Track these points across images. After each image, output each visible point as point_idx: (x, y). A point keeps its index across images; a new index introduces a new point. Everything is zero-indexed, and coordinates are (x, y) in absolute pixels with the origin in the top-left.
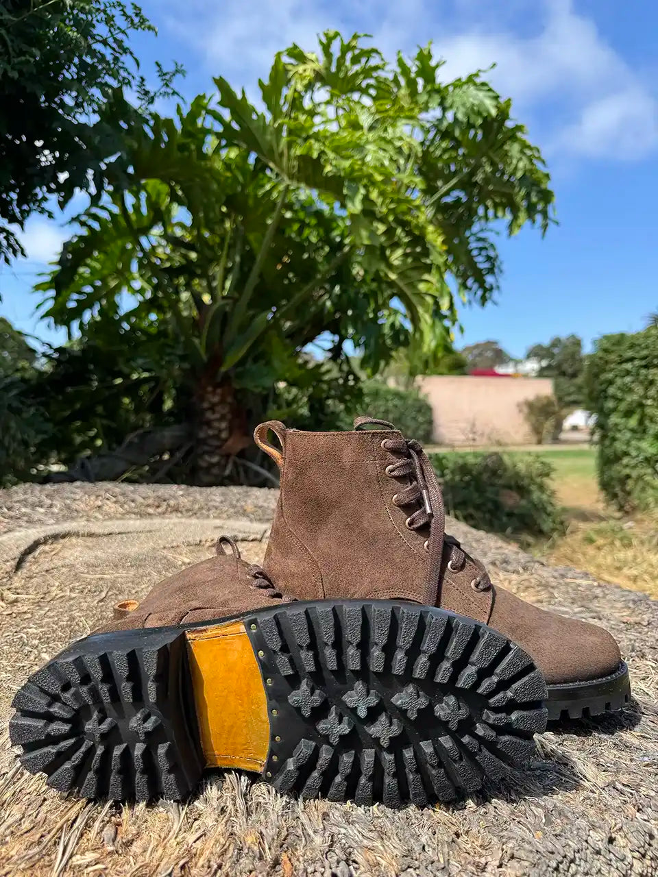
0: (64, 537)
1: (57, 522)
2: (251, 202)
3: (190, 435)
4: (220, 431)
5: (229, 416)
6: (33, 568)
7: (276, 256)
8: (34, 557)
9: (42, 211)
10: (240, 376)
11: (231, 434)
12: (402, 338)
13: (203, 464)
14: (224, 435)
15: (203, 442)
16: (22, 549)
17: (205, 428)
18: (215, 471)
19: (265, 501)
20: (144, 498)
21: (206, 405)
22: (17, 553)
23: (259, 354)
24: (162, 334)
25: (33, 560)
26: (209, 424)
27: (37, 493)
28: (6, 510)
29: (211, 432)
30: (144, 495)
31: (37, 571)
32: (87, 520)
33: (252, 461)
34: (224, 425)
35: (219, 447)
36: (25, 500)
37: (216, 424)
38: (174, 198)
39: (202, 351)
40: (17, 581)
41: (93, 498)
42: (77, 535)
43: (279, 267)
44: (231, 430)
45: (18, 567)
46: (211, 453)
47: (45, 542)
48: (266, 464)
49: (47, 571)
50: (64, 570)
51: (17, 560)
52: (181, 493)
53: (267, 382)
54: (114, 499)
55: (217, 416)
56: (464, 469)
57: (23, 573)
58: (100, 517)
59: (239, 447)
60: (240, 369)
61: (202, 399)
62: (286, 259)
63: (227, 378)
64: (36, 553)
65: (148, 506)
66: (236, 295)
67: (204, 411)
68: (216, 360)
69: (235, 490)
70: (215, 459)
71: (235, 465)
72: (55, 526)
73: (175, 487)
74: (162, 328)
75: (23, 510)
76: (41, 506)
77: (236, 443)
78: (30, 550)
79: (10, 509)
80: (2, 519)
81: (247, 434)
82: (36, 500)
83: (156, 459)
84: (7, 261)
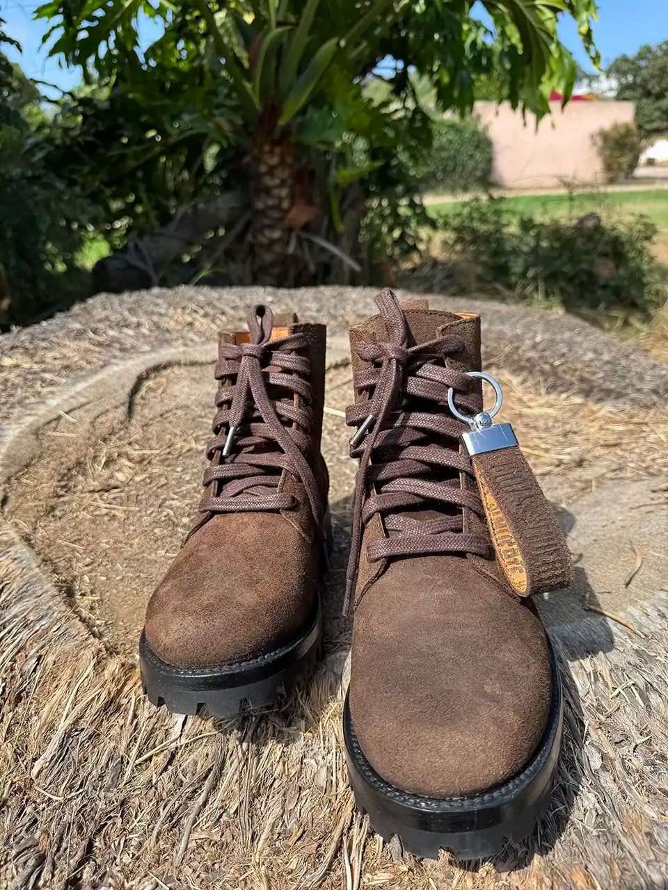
0: (165, 367)
1: (153, 349)
3: (247, 206)
4: (281, 199)
5: (289, 182)
6: (146, 411)
8: (143, 398)
10: (301, 128)
11: (292, 203)
13: (264, 240)
15: (263, 213)
16: (128, 389)
17: (263, 196)
18: (277, 248)
19: (365, 307)
20: (233, 308)
21: (263, 169)
22: (123, 395)
23: (319, 100)
24: (198, 72)
25: (142, 402)
26: (267, 191)
27: (116, 306)
28: (91, 335)
29: (270, 202)
30: (232, 305)
31: (151, 416)
32: (185, 345)
34: (284, 192)
36: (107, 318)
37: (275, 192)
39: (256, 100)
40: (136, 432)
41: (179, 311)
42: (179, 364)
44: (292, 198)
45: (130, 412)
46: (271, 227)
47: (147, 378)
48: (331, 237)
49: (161, 415)
50: (180, 412)
51: (128, 404)
54: (202, 312)
55: (277, 181)
57: (137, 419)
58: (196, 338)
59: (303, 219)
60: (300, 119)
61: (257, 160)
63: (286, 132)
64: (143, 392)
65: (241, 319)
66: (292, 19)
67: (260, 176)
68: (273, 111)
69: (327, 291)
70: (277, 234)
71: (300, 241)
72: (153, 355)
73: (261, 291)
74: (196, 64)
75: (111, 333)
76: (127, 326)
77: (300, 215)
78: (135, 390)
79: (95, 332)
80: (92, 347)
81: (310, 202)
82: (119, 317)
83: (211, 235)
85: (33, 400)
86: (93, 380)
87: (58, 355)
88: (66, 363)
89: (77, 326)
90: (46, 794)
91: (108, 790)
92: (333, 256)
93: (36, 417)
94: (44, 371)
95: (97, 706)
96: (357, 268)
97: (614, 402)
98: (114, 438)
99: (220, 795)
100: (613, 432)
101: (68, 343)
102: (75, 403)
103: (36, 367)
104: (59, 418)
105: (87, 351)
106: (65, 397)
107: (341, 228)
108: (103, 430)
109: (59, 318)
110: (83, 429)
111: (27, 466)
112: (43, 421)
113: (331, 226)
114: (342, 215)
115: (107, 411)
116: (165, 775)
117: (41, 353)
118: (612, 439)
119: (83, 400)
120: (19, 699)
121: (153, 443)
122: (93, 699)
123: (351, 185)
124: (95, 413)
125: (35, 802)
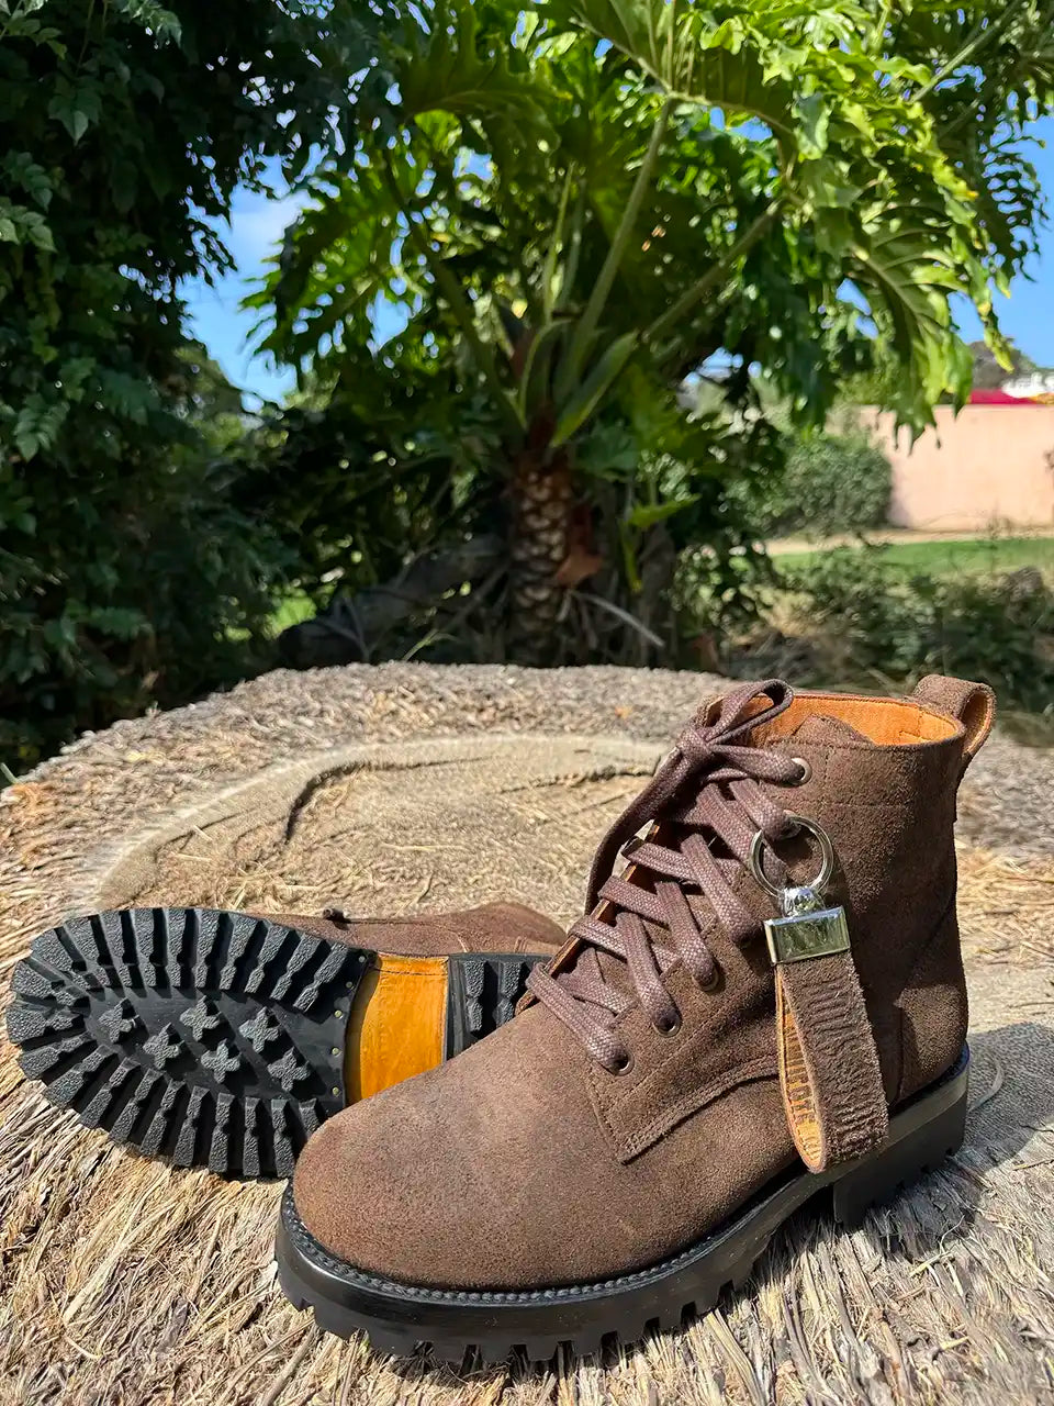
0: (349, 771)
1: (336, 745)
2: (598, 132)
3: (503, 555)
4: (551, 548)
5: (564, 523)
6: (312, 830)
7: (642, 229)
8: (311, 812)
9: (257, 188)
10: (583, 451)
11: (566, 554)
12: (859, 356)
13: (525, 603)
14: (556, 554)
15: (522, 566)
16: (291, 799)
17: (527, 544)
18: (543, 613)
19: (648, 696)
20: (456, 693)
21: (527, 505)
22: (284, 807)
23: (612, 412)
24: (448, 376)
25: (309, 817)
26: (532, 536)
27: (296, 687)
28: (255, 724)
29: (535, 551)
30: (456, 688)
31: (318, 838)
32: (382, 741)
33: (601, 596)
34: (556, 538)
35: (549, 575)
36: (280, 703)
37: (544, 537)
38: (469, 139)
39: (521, 414)
40: (292, 861)
41: (381, 695)
42: (368, 766)
43: (646, 246)
44: (567, 545)
45: (289, 832)
46: (536, 585)
47: (322, 784)
48: (623, 599)
49: (333, 837)
50: (358, 834)
51: (287, 820)
52: (511, 681)
53: (625, 461)
54: (412, 697)
55: (546, 523)
56: (969, 597)
57: (297, 842)
58: (398, 733)
59: (581, 574)
60: (581, 439)
61: (521, 495)
62: (658, 231)
63: (561, 456)
64: (312, 804)
65: (465, 708)
66: (575, 308)
67: (523, 515)
68: (543, 426)
69: (595, 673)
70: (543, 595)
71: (575, 603)
72: (335, 754)
73: (499, 670)
74: (446, 365)
75: (282, 722)
76: (306, 714)
77: (577, 569)
78: (303, 800)
79: (260, 721)
80: (252, 740)
81: (593, 552)
82: (297, 702)
83: (450, 594)
84: (209, 280)
85: (159, 808)
86: (244, 786)
87: (203, 750)
88: (212, 760)
89: (238, 712)
90: (79, 1349)
91: (163, 1350)
92: (624, 626)
93: (158, 832)
94: (181, 771)
95: (166, 1227)
96: (659, 642)
97: (1013, 848)
98: (260, 866)
99: (313, 1369)
100: (1009, 894)
101: (220, 734)
102: (216, 815)
103: (172, 765)
104: (191, 834)
105: (245, 745)
106: (202, 807)
107: (637, 586)
108: (247, 854)
109: (215, 700)
110: (219, 852)
111: (134, 898)
112: (168, 837)
113: (624, 583)
114: (640, 568)
115: (259, 827)
116: (244, 1335)
117: (181, 746)
118: (1004, 905)
119: (228, 813)
120: (66, 1210)
121: (315, 875)
122: (163, 1217)
123: (653, 527)
124: (241, 830)
125: (62, 1360)
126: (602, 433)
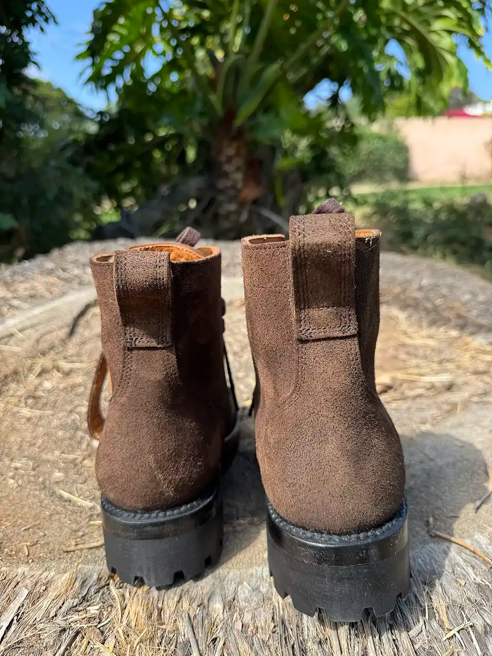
3: (212, 186)
4: (236, 182)
5: (243, 168)
6: (86, 332)
7: (284, 4)
8: (87, 321)
10: (252, 129)
11: (245, 185)
12: (397, 83)
13: (223, 212)
15: (221, 191)
16: (75, 313)
17: (223, 179)
18: (233, 217)
21: (223, 158)
22: (69, 319)
23: (267, 107)
24: (183, 92)
25: (85, 324)
26: (226, 175)
28: (60, 272)
29: (228, 184)
31: (90, 336)
33: (264, 208)
34: (239, 176)
35: (236, 196)
36: (78, 260)
37: (233, 176)
39: (219, 108)
40: (72, 348)
43: (287, 17)
44: (246, 181)
45: (72, 332)
46: (229, 202)
47: (94, 305)
48: (275, 209)
51: (71, 326)
53: (275, 133)
55: (233, 168)
57: (76, 339)
59: (253, 196)
60: (251, 122)
61: (220, 151)
62: (293, 8)
64: (87, 316)
66: (248, 50)
67: (221, 164)
68: (231, 114)
70: (233, 207)
71: (251, 213)
74: (182, 88)
75: (76, 271)
77: (251, 193)
78: (82, 313)
79: (64, 270)
80: (58, 281)
81: (258, 183)
83: (183, 207)
84: (42, 29)
86: (48, 306)
87: (29, 287)
88: (32, 292)
89: (52, 266)
92: (275, 225)
94: (14, 298)
97: (484, 334)
98: (52, 352)
100: (483, 361)
101: (40, 278)
102: (29, 323)
103: (9, 295)
104: (12, 335)
105: (52, 284)
106: (22, 319)
107: (283, 203)
108: (43, 346)
109: (40, 259)
110: (27, 345)
113: (275, 202)
114: (284, 193)
115: (54, 330)
117: (17, 285)
118: (481, 367)
119: (36, 322)
121: (85, 358)
123: (291, 171)
124: (43, 332)
126: (262, 119)
